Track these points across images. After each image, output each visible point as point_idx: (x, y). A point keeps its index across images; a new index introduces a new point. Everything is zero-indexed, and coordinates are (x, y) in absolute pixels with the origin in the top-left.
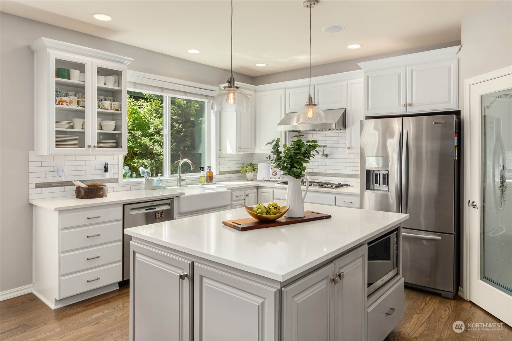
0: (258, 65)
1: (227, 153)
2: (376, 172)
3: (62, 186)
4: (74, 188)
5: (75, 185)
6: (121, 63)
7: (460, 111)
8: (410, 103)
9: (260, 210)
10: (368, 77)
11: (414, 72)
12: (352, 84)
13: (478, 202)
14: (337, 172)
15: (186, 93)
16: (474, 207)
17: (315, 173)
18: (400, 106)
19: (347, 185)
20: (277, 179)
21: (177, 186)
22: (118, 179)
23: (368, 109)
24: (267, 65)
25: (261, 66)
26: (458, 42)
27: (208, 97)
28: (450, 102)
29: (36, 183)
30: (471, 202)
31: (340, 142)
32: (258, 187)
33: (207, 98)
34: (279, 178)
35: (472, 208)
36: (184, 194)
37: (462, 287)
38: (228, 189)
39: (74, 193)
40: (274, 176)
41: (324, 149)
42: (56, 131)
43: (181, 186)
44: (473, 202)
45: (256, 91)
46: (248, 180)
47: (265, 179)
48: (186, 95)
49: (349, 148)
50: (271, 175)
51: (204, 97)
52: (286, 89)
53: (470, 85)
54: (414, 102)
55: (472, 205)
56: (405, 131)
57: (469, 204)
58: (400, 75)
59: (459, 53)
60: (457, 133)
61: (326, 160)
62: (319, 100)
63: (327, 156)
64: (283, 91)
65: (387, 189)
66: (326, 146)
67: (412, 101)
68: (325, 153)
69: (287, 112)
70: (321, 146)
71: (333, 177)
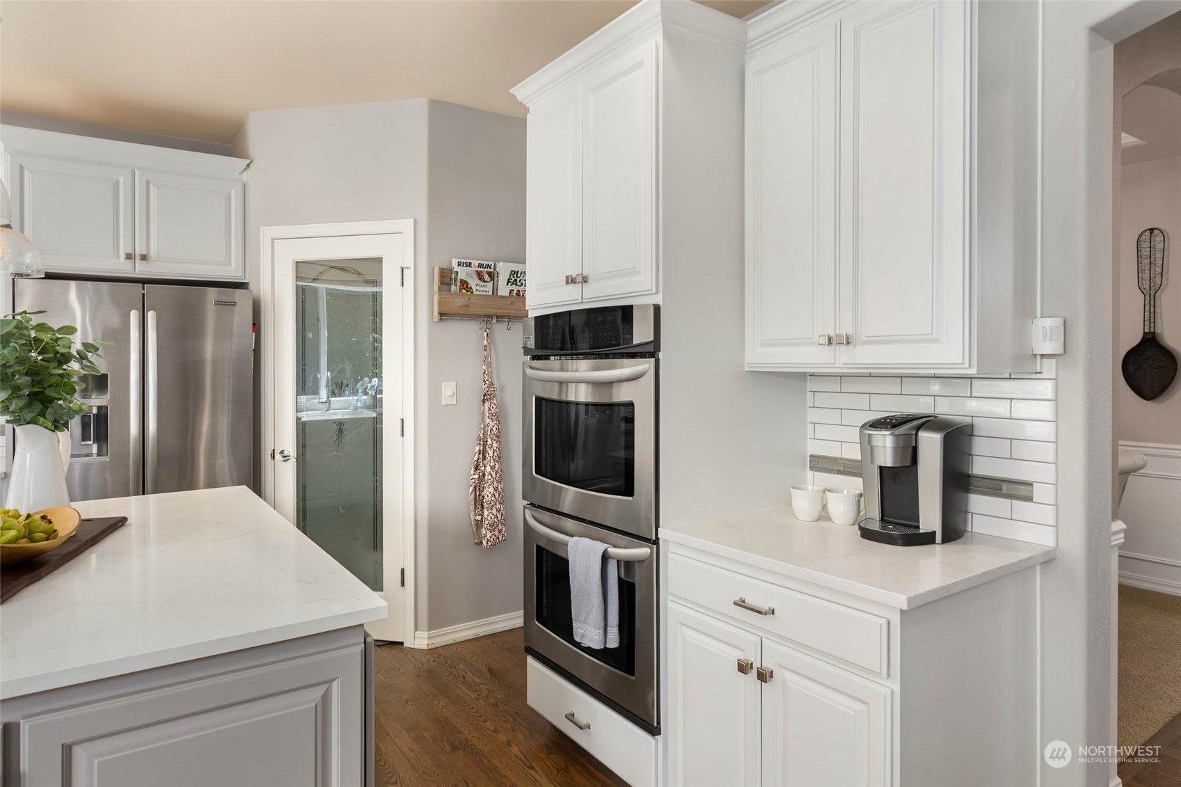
7: (248, 282)
8: (144, 253)
10: (21, 167)
11: (152, 187)
13: (292, 451)
16: (285, 461)
18: (118, 257)
26: (241, 152)
28: (230, 265)
30: (278, 452)
35: (279, 461)
44: (282, 452)
53: (273, 240)
54: (153, 252)
55: (278, 457)
56: (151, 316)
57: (273, 457)
58: (116, 185)
59: (245, 173)
60: (254, 324)
65: (95, 452)
67: (148, 250)
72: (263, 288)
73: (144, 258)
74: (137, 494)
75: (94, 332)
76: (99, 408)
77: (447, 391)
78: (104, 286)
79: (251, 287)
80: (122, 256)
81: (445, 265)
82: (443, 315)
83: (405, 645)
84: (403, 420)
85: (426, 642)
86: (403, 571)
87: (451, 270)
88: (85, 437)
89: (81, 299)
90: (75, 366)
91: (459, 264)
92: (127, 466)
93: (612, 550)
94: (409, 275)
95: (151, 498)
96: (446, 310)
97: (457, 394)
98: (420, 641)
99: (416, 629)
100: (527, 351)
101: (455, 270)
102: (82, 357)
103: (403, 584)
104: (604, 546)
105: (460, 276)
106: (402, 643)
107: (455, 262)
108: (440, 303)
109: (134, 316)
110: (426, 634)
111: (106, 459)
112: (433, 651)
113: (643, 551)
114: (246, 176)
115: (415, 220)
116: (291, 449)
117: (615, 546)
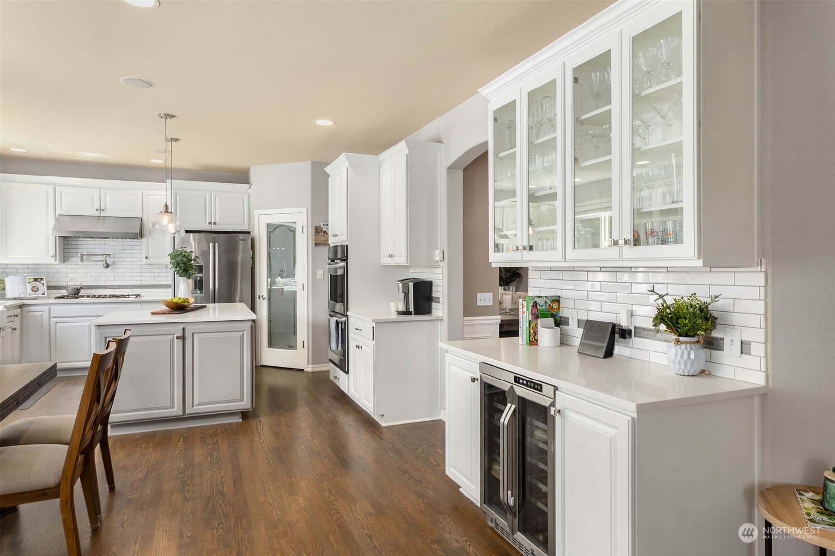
10: (176, 194)
11: (217, 197)
12: (148, 195)
13: (266, 296)
14: (121, 283)
16: (263, 300)
18: (206, 223)
20: (41, 295)
24: (29, 151)
26: (248, 182)
28: (244, 225)
30: (261, 296)
32: (21, 307)
34: (44, 294)
35: (261, 300)
40: (35, 291)
41: (106, 258)
44: (262, 296)
47: (23, 296)
49: (146, 258)
50: (30, 291)
52: (55, 185)
53: (259, 215)
54: (218, 221)
55: (261, 298)
56: (216, 245)
57: (259, 298)
58: (205, 198)
59: (249, 190)
60: (252, 248)
61: (108, 270)
62: (107, 205)
63: (108, 266)
64: (52, 187)
65: (199, 293)
66: (109, 255)
67: (216, 221)
68: (107, 262)
69: (57, 214)
70: (103, 255)
71: (116, 290)
72: (255, 233)
73: (214, 223)
74: (212, 303)
75: (199, 252)
76: (200, 277)
77: (320, 273)
78: (202, 235)
79: (252, 233)
80: (207, 223)
81: (318, 225)
82: (317, 244)
84: (303, 285)
85: (311, 369)
86: (303, 342)
87: (320, 227)
88: (196, 288)
89: (194, 239)
90: (193, 262)
91: (323, 224)
92: (209, 298)
93: (339, 319)
94: (305, 229)
95: (217, 305)
97: (323, 275)
98: (309, 369)
99: (308, 364)
100: (329, 258)
101: (322, 227)
102: (195, 260)
103: (303, 347)
104: (337, 318)
105: (324, 229)
106: (303, 370)
107: (322, 224)
108: (316, 239)
109: (211, 245)
110: (311, 366)
111: (203, 295)
112: (313, 373)
113: (344, 319)
114: (250, 191)
115: (307, 208)
117: (340, 318)
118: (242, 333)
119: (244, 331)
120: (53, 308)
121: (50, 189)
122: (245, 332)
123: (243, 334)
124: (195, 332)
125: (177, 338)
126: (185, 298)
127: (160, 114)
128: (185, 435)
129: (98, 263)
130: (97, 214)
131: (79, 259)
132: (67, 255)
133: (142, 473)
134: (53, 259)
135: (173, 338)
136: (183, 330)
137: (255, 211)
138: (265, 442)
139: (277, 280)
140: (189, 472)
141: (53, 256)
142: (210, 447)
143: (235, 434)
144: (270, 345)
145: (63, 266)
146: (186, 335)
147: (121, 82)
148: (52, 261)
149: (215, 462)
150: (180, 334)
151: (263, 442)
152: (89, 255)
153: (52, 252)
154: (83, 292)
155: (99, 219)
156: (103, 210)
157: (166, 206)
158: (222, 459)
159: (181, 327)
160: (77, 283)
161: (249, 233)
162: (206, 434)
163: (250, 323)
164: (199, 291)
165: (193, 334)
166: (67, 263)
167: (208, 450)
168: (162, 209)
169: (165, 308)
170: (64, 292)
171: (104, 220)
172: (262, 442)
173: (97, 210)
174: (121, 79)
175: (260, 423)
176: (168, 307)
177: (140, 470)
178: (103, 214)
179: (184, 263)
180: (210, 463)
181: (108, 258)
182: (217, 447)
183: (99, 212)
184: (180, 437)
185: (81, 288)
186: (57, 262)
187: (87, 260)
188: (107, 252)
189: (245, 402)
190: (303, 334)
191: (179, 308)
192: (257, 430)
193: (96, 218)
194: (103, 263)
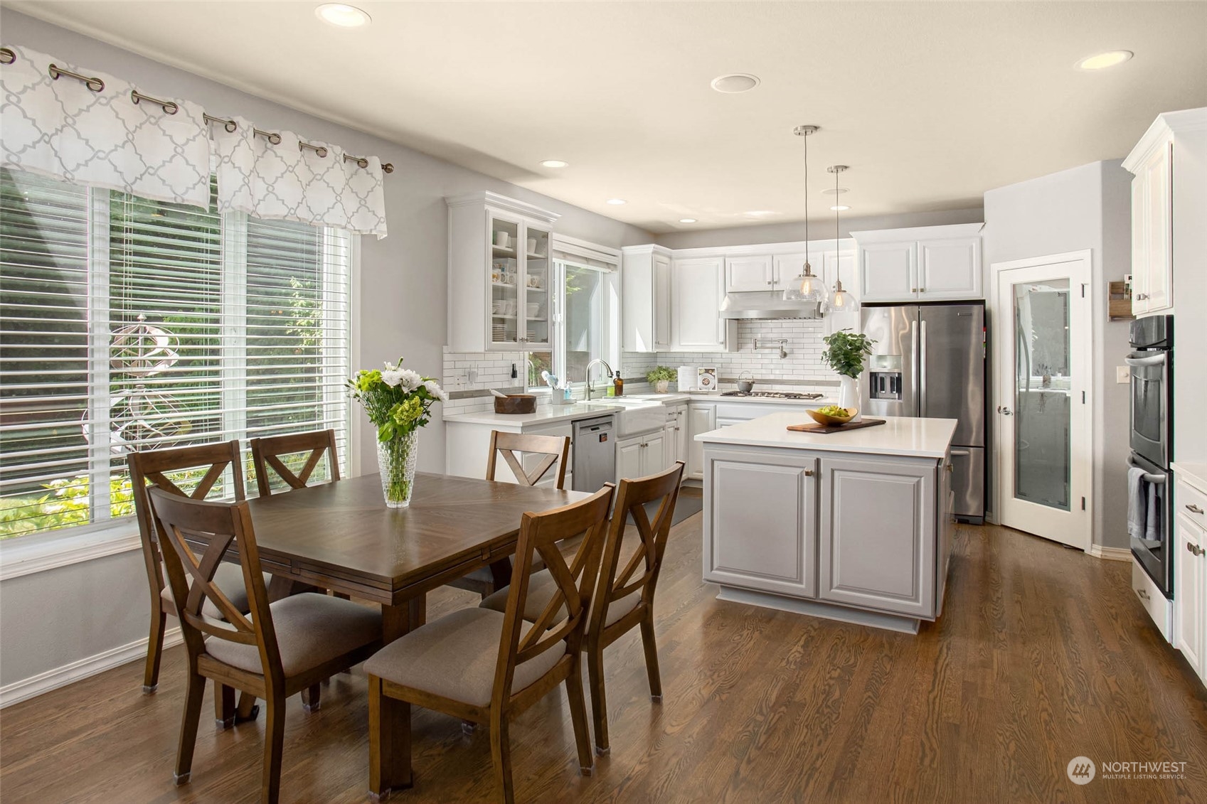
0: (683, 221)
1: (637, 351)
2: (881, 375)
3: (472, 397)
4: (492, 399)
5: (493, 395)
6: (547, 221)
7: (984, 300)
8: (923, 287)
9: (833, 413)
10: (864, 251)
11: (926, 249)
12: (830, 257)
14: (801, 378)
15: (587, 260)
16: (1006, 414)
17: (764, 380)
18: (909, 291)
19: (821, 395)
20: (711, 390)
21: (584, 400)
22: (523, 387)
23: (865, 293)
24: (697, 221)
25: (687, 221)
26: (980, 219)
27: (610, 266)
28: (973, 289)
29: (450, 393)
30: (1002, 408)
31: (806, 335)
32: (688, 402)
33: (609, 268)
34: (714, 388)
35: (1003, 415)
36: (624, 408)
37: (991, 511)
38: (663, 403)
39: (492, 407)
40: (706, 385)
41: (782, 345)
42: (494, 319)
43: (589, 400)
44: (1005, 408)
45: (670, 258)
46: (660, 393)
47: (692, 390)
48: (588, 264)
50: (700, 384)
51: (605, 265)
52: (725, 256)
53: (998, 271)
54: (928, 286)
55: (1003, 411)
56: (923, 323)
57: (999, 411)
58: (908, 252)
59: (982, 231)
60: (985, 326)
61: (783, 361)
62: (781, 277)
63: (785, 355)
64: (721, 259)
65: (897, 397)
66: (786, 341)
67: (925, 285)
68: (784, 350)
69: (727, 291)
70: (778, 341)
71: (794, 386)
72: (992, 304)
73: (922, 290)
76: (899, 374)
77: (1121, 373)
78: (903, 308)
79: (986, 303)
80: (911, 291)
81: (1116, 279)
82: (1112, 318)
83: (1085, 552)
84: (1084, 392)
85: (1100, 553)
86: (1083, 499)
87: (1124, 282)
88: (892, 389)
91: (1130, 278)
93: (1149, 475)
94: (1088, 290)
96: (1116, 313)
98: (1096, 551)
99: (1093, 543)
100: (1133, 345)
101: (1126, 283)
103: (1084, 508)
104: (1144, 471)
106: (1083, 551)
107: (1126, 277)
108: (1110, 309)
109: (914, 324)
110: (1100, 547)
111: (902, 401)
112: (1104, 561)
113: (1162, 477)
114: (983, 233)
115: (1092, 250)
116: (1011, 408)
117: (1152, 473)
118: (916, 479)
119: (921, 477)
120: (719, 406)
121: (719, 262)
122: (923, 479)
123: (919, 483)
124: (837, 468)
125: (807, 474)
126: (843, 408)
127: (797, 129)
128: (813, 633)
129: (774, 351)
130: (769, 288)
131: (752, 346)
132: (741, 341)
133: (713, 686)
134: (723, 346)
135: (802, 472)
136: (818, 461)
137: (992, 265)
138: (937, 700)
139: (1053, 379)
140: (775, 715)
141: (722, 343)
142: (835, 674)
143: (891, 659)
144: (1019, 493)
145: (736, 355)
146: (822, 471)
147: (714, 87)
148: (721, 348)
149: (826, 711)
150: (812, 468)
151: (935, 699)
152: (764, 341)
153: (722, 339)
154: (755, 388)
155: (772, 295)
156: (776, 283)
157: (807, 266)
158: (841, 710)
159: (814, 456)
160: (748, 377)
161: (982, 302)
162: (844, 642)
163: (933, 465)
164: (897, 394)
165: (833, 471)
166: (741, 351)
167: (830, 678)
168: (802, 272)
169: (812, 422)
170: (735, 388)
171: (778, 294)
172: (931, 701)
173: (769, 283)
174: (714, 83)
175: (948, 649)
176: (816, 420)
177: (713, 680)
178: (776, 288)
179: (846, 355)
180: (818, 712)
181: (784, 345)
182: (847, 678)
183: (771, 285)
184: (802, 636)
185: (754, 383)
186: (727, 351)
187: (763, 347)
188: (785, 336)
189: (920, 604)
190: (1081, 483)
191: (832, 424)
192: (936, 663)
193: (769, 294)
194: (779, 351)
